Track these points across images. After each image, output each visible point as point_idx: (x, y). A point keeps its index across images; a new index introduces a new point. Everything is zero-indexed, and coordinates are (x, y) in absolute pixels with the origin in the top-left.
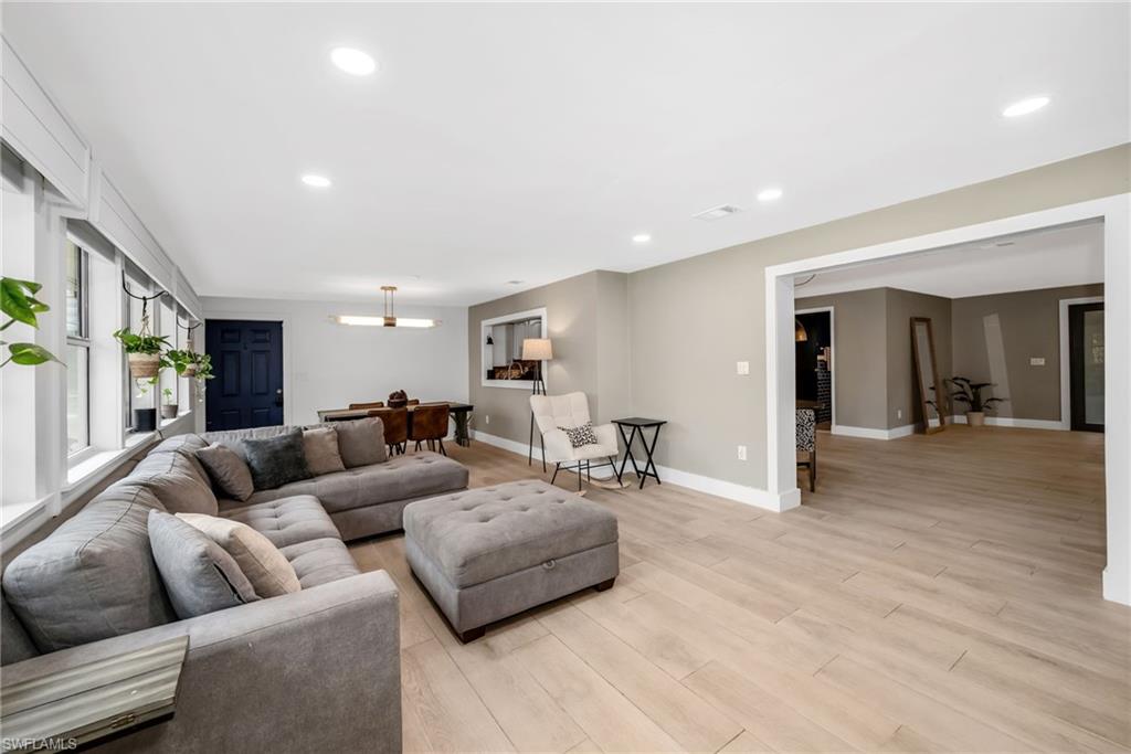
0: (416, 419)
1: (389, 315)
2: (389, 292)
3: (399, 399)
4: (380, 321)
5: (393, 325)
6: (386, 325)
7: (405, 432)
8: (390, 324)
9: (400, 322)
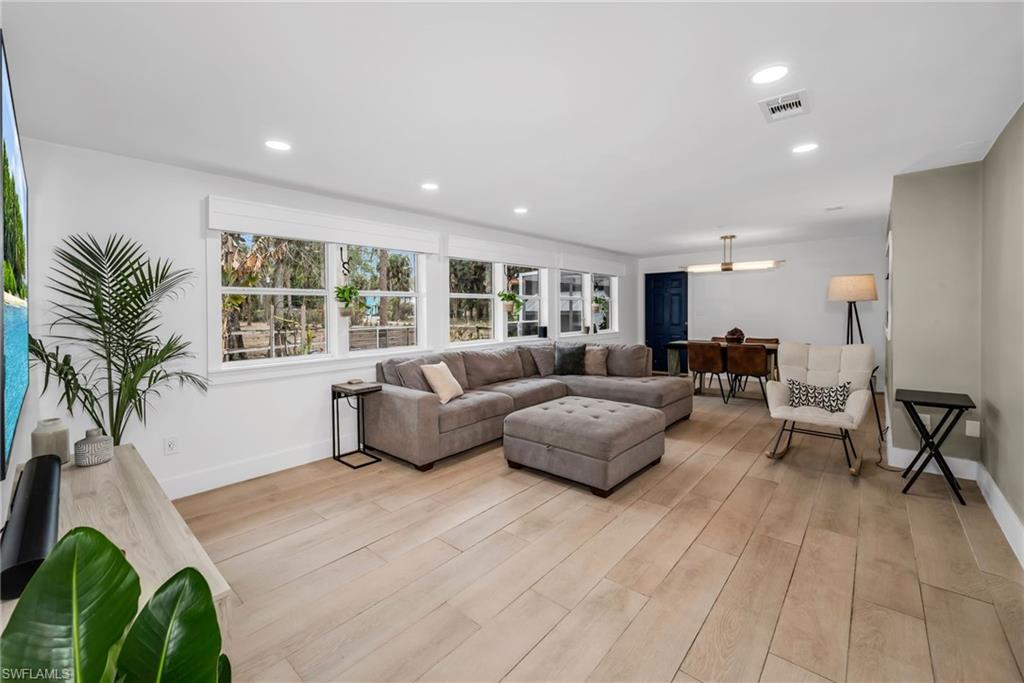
0: (730, 354)
1: (727, 261)
2: (728, 241)
3: (736, 335)
4: (718, 268)
5: (730, 269)
6: (724, 270)
7: (720, 365)
8: (727, 268)
9: (735, 267)
